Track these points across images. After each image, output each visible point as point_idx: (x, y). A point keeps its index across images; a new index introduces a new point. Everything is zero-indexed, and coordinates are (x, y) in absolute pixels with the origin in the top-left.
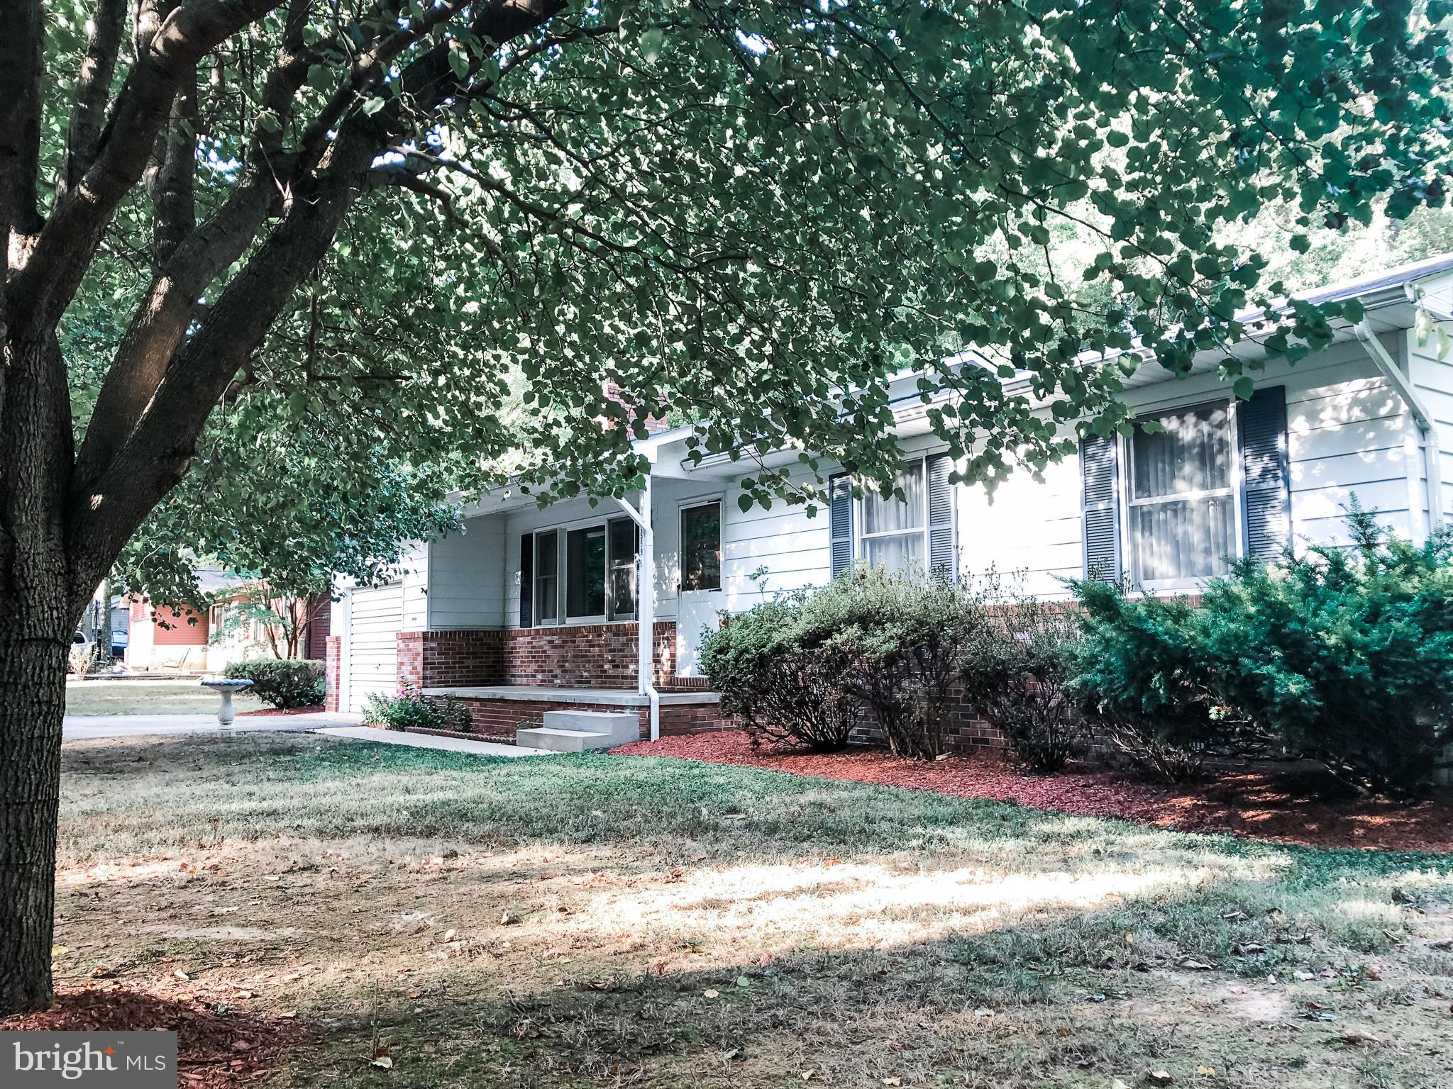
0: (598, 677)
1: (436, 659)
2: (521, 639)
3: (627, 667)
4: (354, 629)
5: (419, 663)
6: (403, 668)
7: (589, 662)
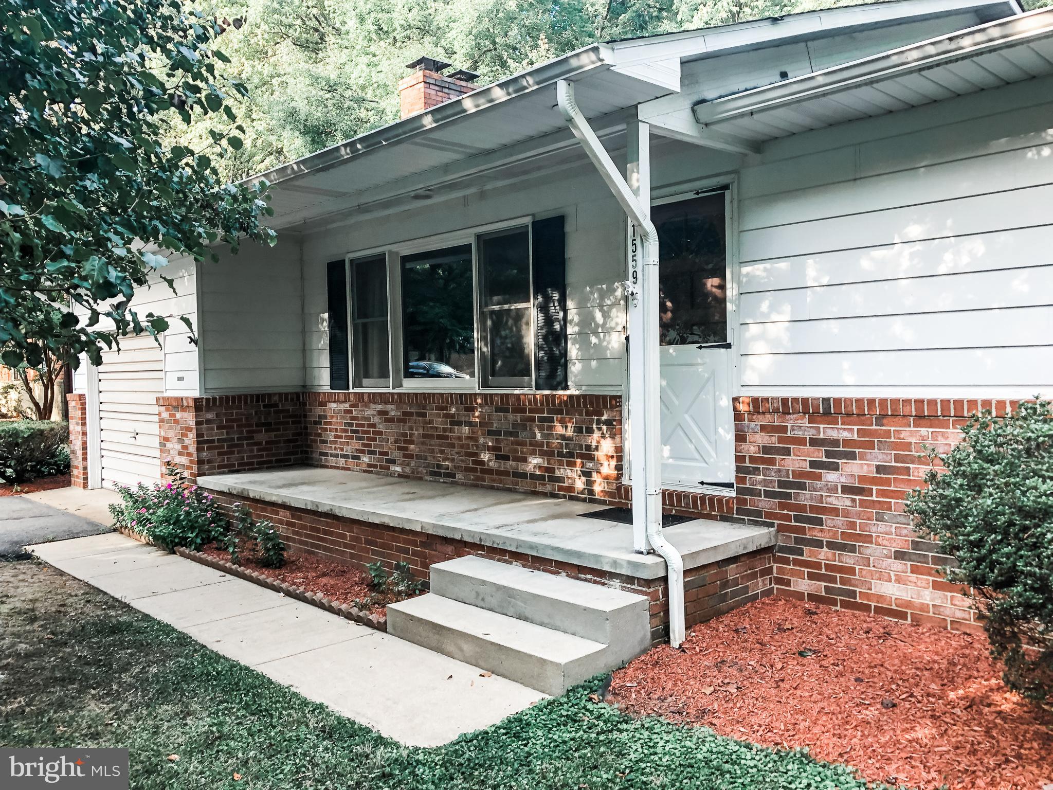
0: (468, 469)
1: (216, 434)
2: (334, 405)
3: (525, 460)
4: (103, 386)
5: (191, 440)
6: (169, 445)
7: (452, 446)
